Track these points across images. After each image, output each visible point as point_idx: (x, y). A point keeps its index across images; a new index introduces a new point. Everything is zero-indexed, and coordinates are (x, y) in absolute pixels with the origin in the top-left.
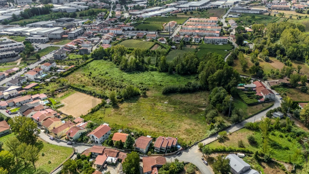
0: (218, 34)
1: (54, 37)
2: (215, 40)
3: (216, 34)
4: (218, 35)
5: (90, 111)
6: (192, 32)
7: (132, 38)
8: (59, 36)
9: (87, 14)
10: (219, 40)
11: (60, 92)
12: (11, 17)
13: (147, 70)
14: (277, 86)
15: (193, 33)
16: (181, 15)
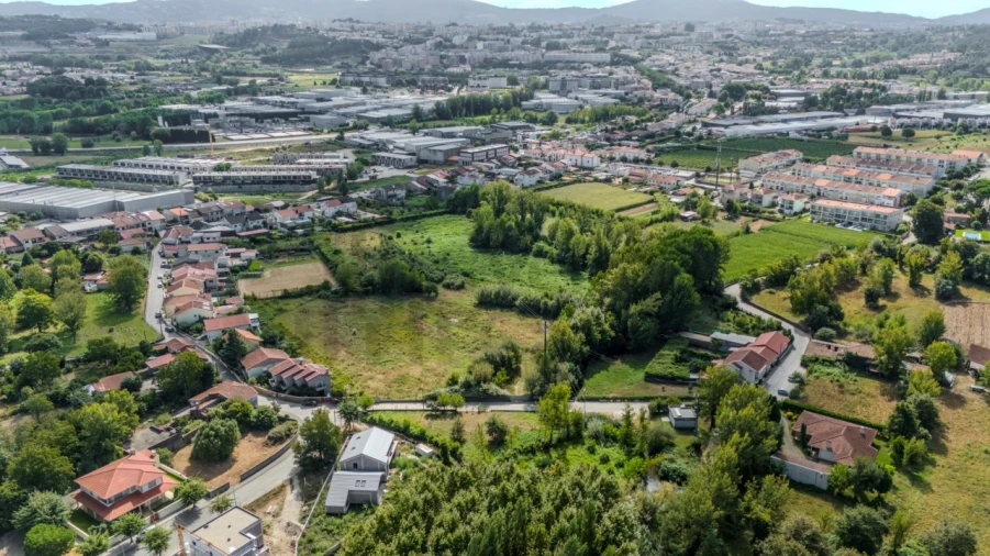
0: (890, 198)
1: (431, 157)
2: (845, 212)
3: (883, 200)
4: (891, 202)
5: (279, 294)
6: (802, 184)
7: (608, 181)
8: (440, 157)
9: (587, 118)
10: (858, 213)
11: (290, 255)
12: (410, 112)
13: (526, 251)
14: (824, 361)
15: (807, 185)
16: (867, 137)
